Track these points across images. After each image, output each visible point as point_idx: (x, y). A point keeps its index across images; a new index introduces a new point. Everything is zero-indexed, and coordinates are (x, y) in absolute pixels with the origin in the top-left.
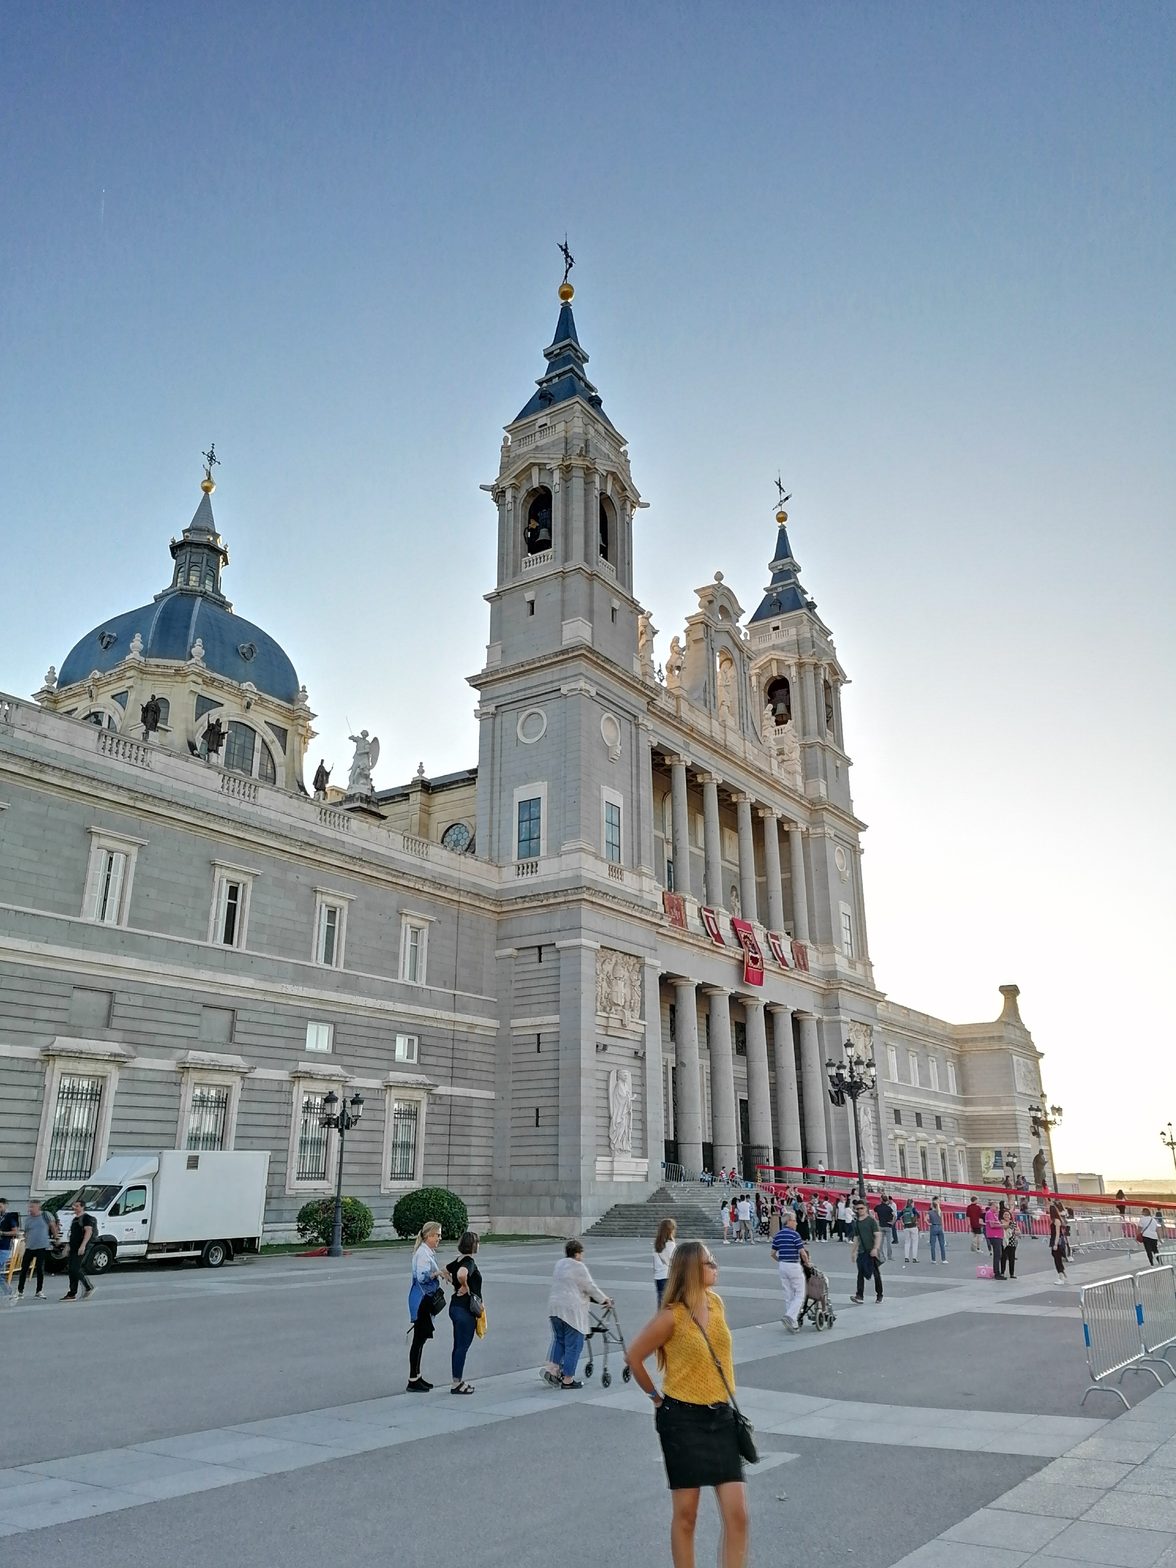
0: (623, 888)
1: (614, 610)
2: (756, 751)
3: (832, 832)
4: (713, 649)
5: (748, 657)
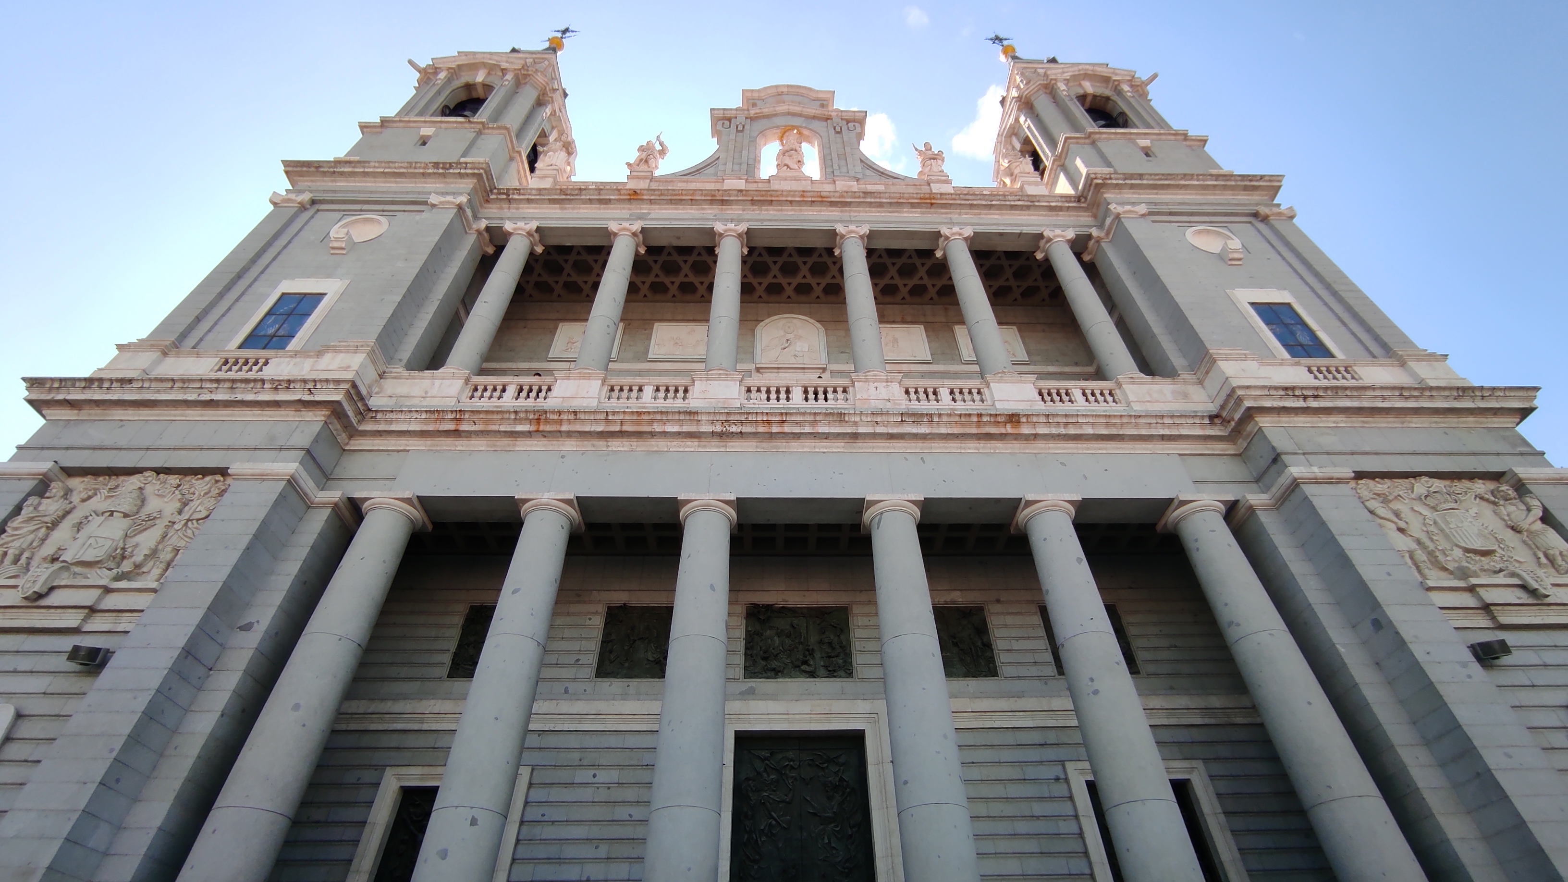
1: (424, 137)
3: (1142, 209)
4: (742, 131)
5: (848, 122)
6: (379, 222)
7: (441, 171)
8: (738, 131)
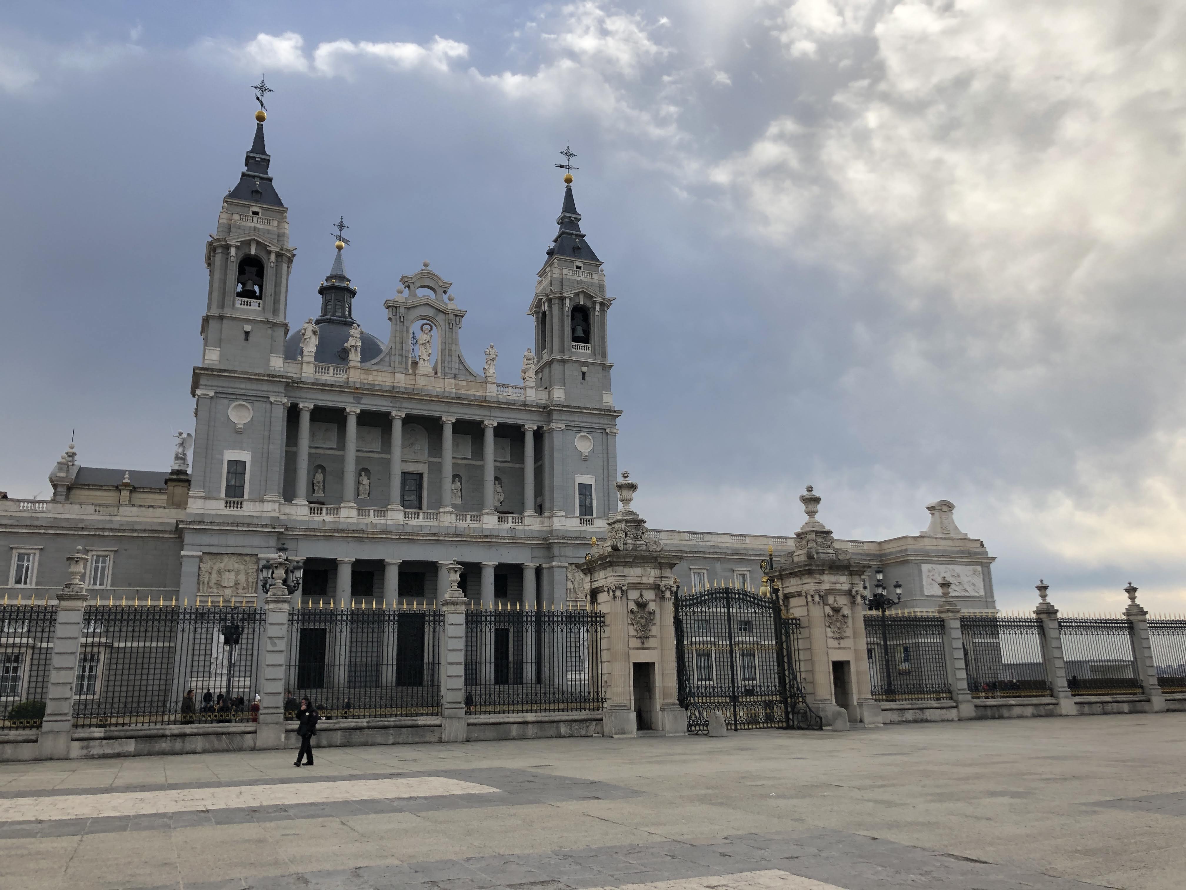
0: (241, 513)
1: (247, 333)
2: (465, 383)
3: (563, 427)
4: (403, 322)
5: (457, 316)
6: (246, 407)
7: (271, 379)
8: (401, 322)
